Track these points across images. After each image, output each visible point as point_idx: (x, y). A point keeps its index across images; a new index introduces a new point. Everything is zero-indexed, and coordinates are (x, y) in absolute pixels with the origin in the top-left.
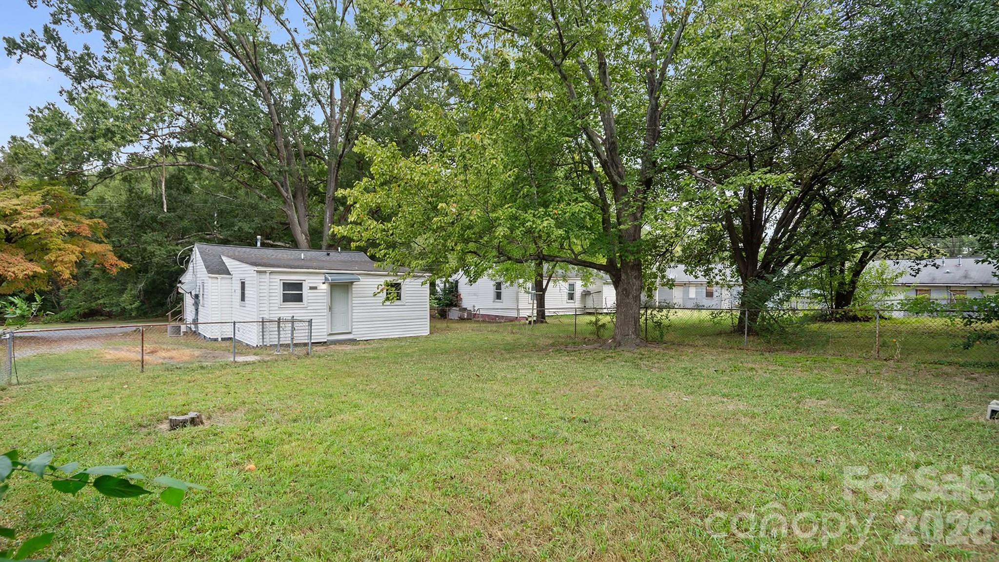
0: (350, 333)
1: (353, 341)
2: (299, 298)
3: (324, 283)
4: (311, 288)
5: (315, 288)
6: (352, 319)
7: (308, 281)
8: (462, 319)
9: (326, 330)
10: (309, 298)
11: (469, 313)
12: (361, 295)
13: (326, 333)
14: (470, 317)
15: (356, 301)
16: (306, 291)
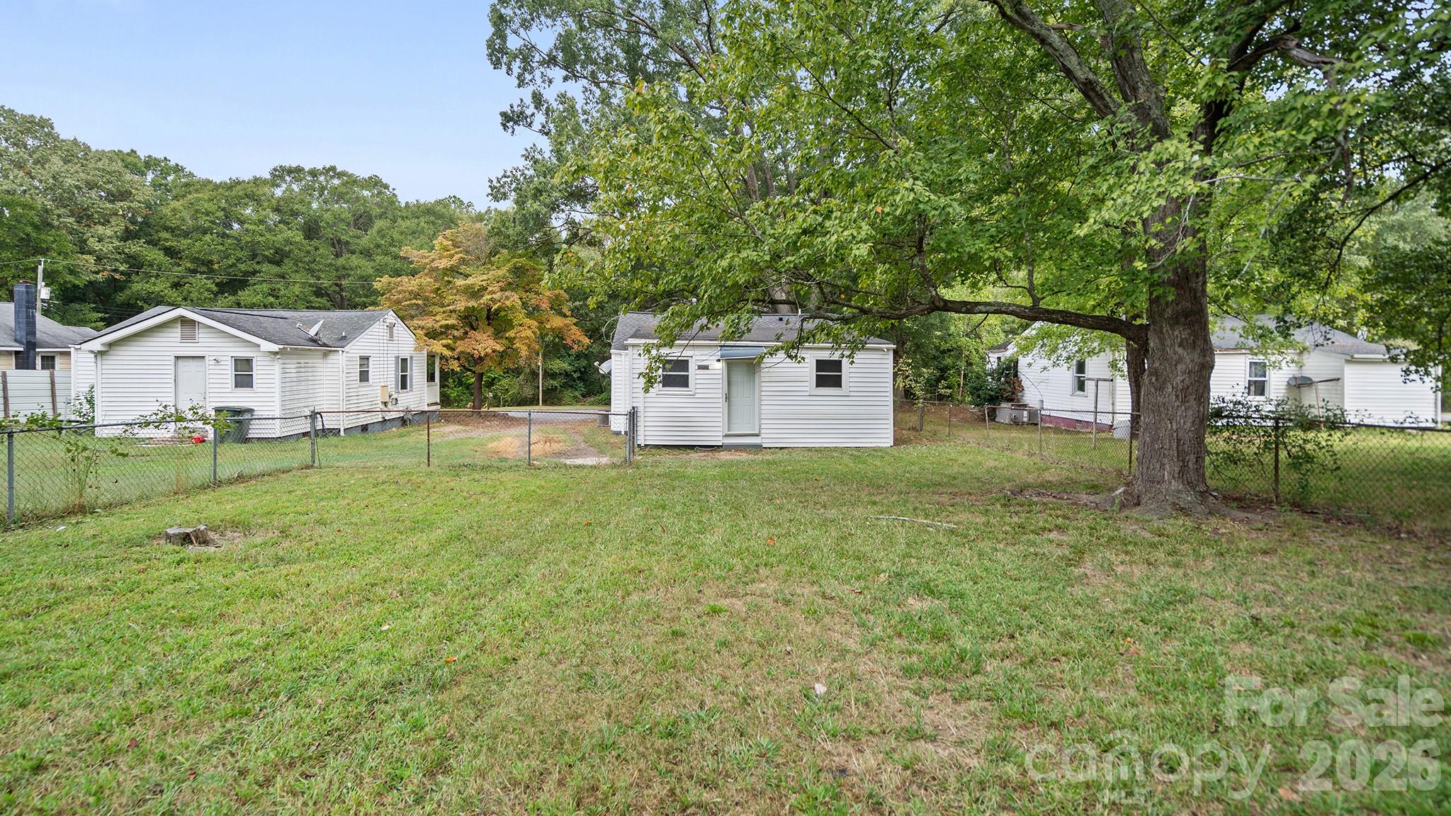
0: (757, 435)
1: (758, 448)
2: (683, 382)
3: (719, 360)
4: (701, 367)
5: (706, 368)
6: (760, 414)
7: (695, 356)
8: (1016, 423)
9: (720, 429)
10: (698, 381)
11: (1033, 413)
12: (776, 379)
13: (721, 434)
14: (1035, 421)
15: (766, 387)
16: (692, 371)
